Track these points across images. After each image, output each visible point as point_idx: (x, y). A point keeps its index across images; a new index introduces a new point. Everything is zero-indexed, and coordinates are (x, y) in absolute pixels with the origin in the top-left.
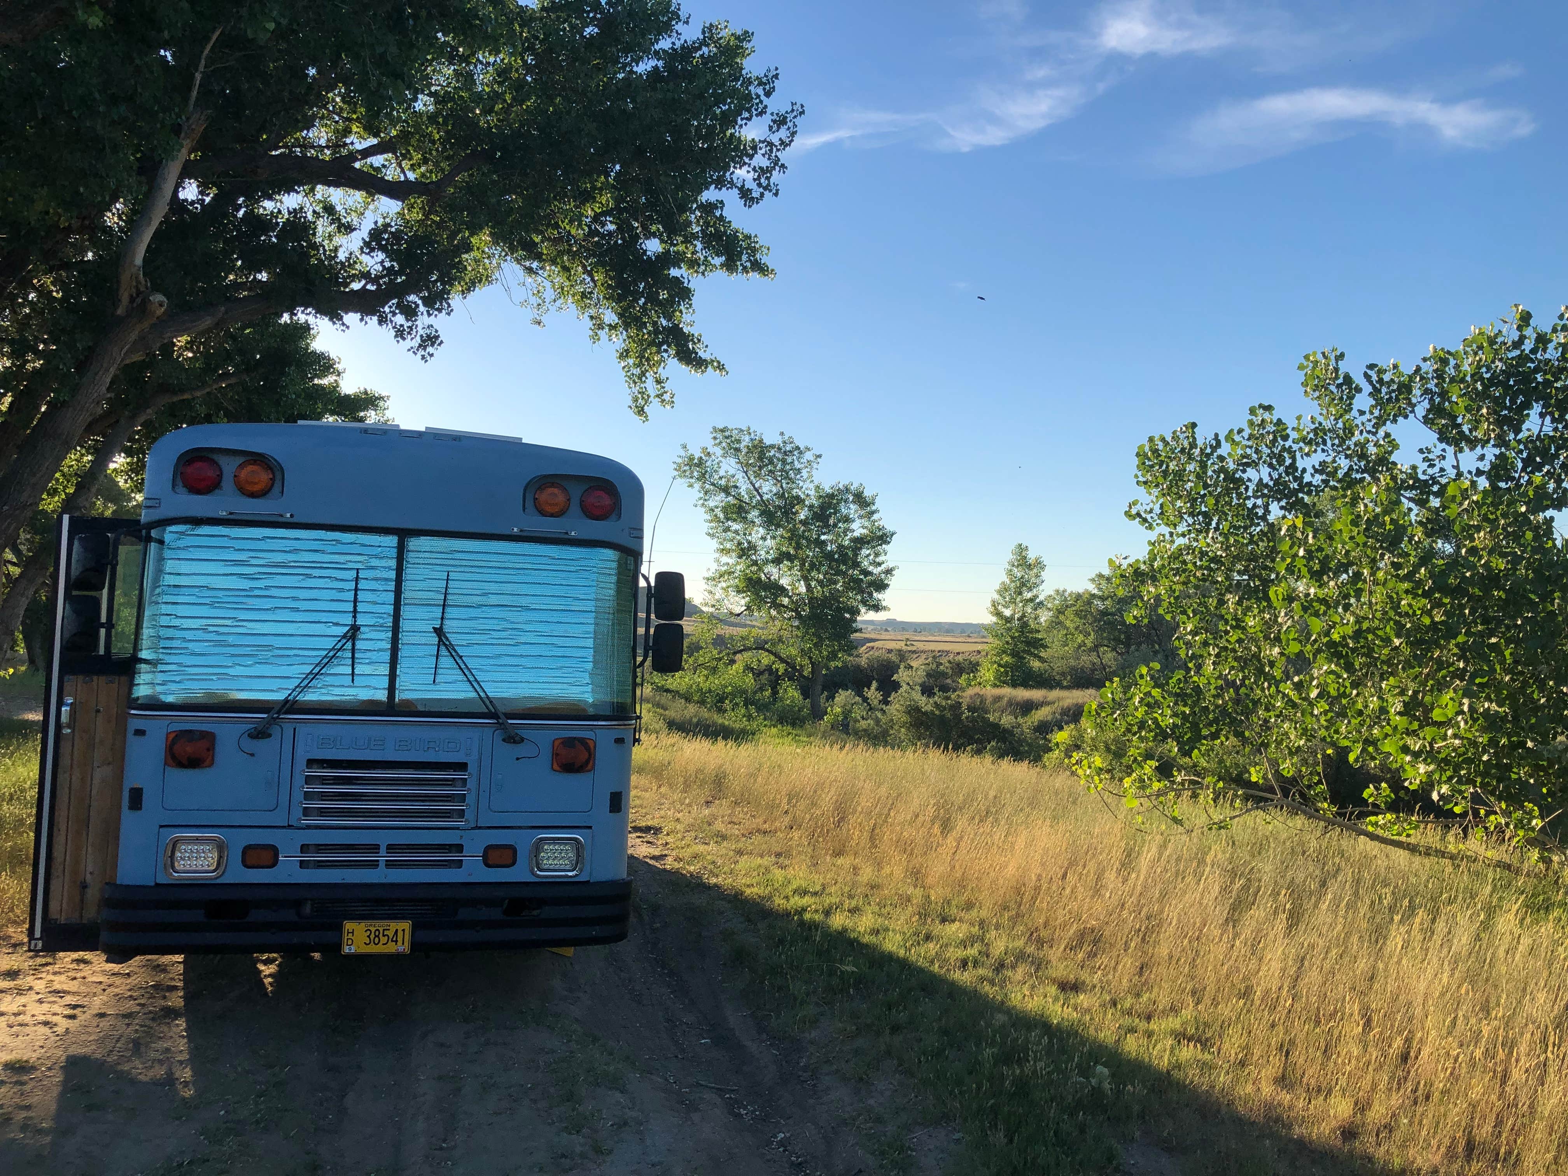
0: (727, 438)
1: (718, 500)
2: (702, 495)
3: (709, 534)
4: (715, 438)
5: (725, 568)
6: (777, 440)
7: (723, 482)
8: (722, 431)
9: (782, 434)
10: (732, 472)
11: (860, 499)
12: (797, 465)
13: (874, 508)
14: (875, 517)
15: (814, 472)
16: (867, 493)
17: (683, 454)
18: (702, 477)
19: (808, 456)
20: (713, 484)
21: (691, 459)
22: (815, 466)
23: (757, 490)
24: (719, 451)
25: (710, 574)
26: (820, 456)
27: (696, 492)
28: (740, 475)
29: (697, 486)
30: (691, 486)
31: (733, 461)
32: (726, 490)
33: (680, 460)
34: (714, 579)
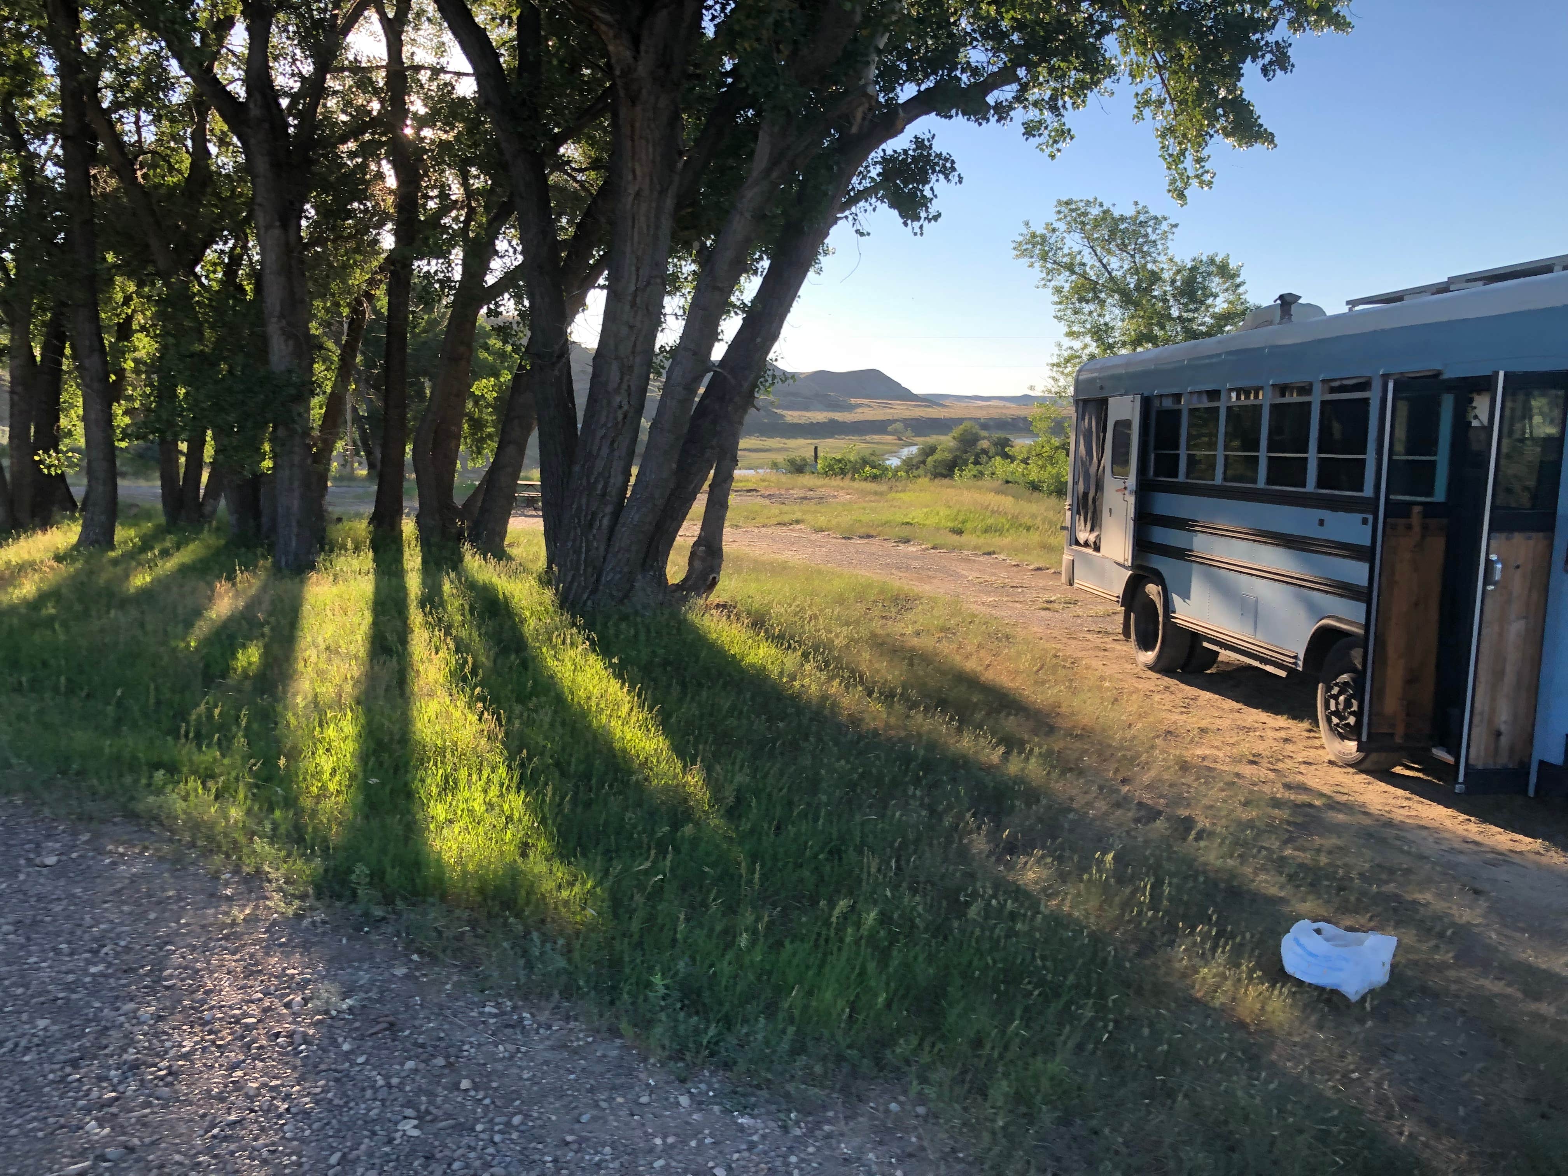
0: (1072, 210)
1: (1064, 280)
2: (1044, 275)
3: (1056, 317)
4: (1059, 212)
5: (1070, 352)
6: (1130, 212)
7: (1066, 260)
8: (1067, 203)
9: (1136, 203)
10: (1076, 249)
11: (1224, 271)
12: (1153, 237)
13: (1238, 280)
14: (1241, 290)
15: (1169, 243)
16: (1233, 265)
17: (1024, 231)
18: (1044, 257)
19: (1164, 226)
20: (1055, 262)
21: (1034, 236)
22: (1170, 236)
23: (1104, 266)
24: (1062, 226)
25: (1055, 360)
26: (1176, 226)
27: (1037, 272)
28: (1087, 251)
29: (1037, 265)
30: (1031, 265)
31: (1077, 236)
32: (1070, 268)
33: (1020, 239)
34: (1058, 365)
